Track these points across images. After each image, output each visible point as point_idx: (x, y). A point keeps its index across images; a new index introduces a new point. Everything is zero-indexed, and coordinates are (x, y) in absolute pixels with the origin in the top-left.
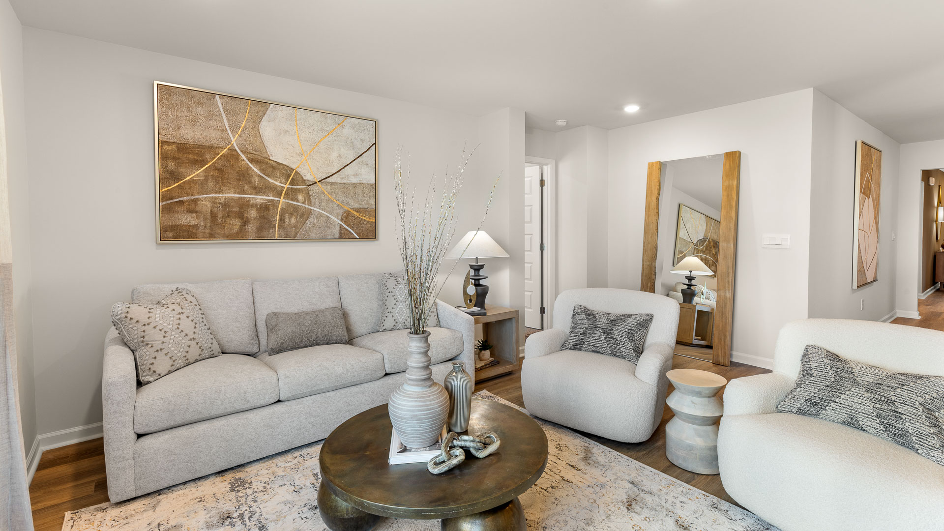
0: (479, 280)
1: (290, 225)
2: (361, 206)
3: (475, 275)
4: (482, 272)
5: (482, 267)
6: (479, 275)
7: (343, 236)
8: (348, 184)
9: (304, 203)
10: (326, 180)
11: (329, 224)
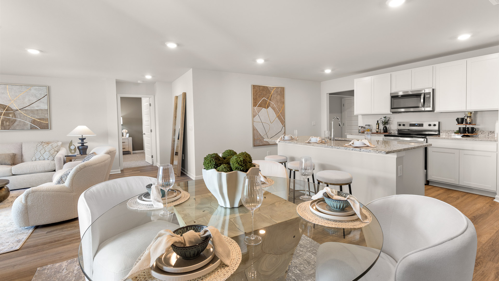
0: (83, 143)
1: (6, 125)
2: (41, 118)
3: (81, 142)
4: (85, 141)
5: (85, 139)
6: (83, 142)
7: (32, 128)
8: (34, 110)
9: (13, 117)
10: (23, 109)
11: (25, 124)
